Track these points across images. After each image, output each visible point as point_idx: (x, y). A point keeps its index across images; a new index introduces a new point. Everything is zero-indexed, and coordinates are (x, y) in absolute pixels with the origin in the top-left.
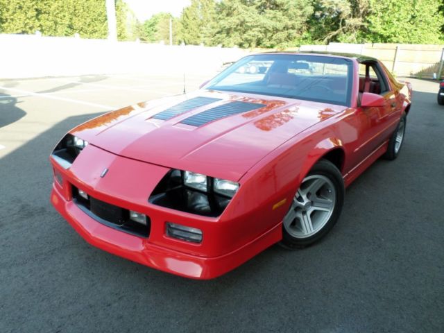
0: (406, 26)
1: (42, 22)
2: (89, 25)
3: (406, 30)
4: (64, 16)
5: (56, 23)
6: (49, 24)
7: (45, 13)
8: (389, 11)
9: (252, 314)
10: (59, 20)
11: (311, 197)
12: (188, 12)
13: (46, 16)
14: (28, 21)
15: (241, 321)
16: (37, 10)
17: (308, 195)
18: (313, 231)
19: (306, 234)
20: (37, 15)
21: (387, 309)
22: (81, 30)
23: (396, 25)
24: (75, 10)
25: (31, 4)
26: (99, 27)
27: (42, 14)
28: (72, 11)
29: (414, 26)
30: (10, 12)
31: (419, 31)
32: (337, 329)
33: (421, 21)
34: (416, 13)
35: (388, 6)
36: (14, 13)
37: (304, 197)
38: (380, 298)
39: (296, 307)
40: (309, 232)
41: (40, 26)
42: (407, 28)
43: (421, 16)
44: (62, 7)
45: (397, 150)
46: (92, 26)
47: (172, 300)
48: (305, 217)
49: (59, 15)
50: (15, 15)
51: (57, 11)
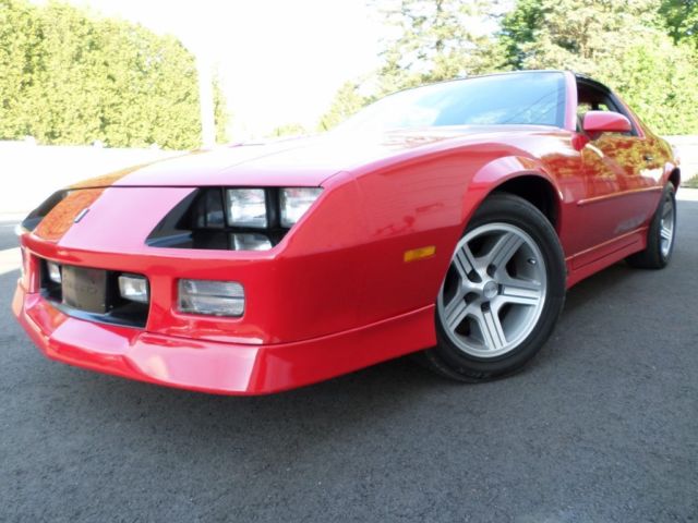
0: (661, 110)
1: (108, 136)
2: (177, 138)
3: (661, 116)
4: (142, 126)
5: (129, 136)
6: (119, 137)
7: (114, 123)
8: (631, 90)
9: (364, 487)
10: (133, 132)
11: (496, 275)
12: (326, 121)
13: (115, 127)
14: (89, 134)
15: (337, 498)
16: (102, 119)
17: (491, 270)
18: (505, 344)
19: (492, 349)
20: (102, 127)
21: (679, 476)
22: (166, 144)
23: (644, 110)
24: (158, 117)
25: (94, 112)
26: (191, 139)
27: (109, 124)
28: (153, 118)
29: (674, 109)
30: (67, 123)
31: (683, 117)
32: (561, 513)
33: (683, 101)
34: (675, 89)
35: (629, 82)
36: (71, 124)
37: (482, 272)
38: (659, 457)
39: (467, 473)
40: (499, 347)
41: (107, 140)
42: (664, 113)
43: (682, 93)
44: (139, 113)
45: (665, 251)
46: (180, 139)
47: (195, 462)
48: (488, 315)
49: (134, 126)
50: (72, 127)
51: (131, 120)
